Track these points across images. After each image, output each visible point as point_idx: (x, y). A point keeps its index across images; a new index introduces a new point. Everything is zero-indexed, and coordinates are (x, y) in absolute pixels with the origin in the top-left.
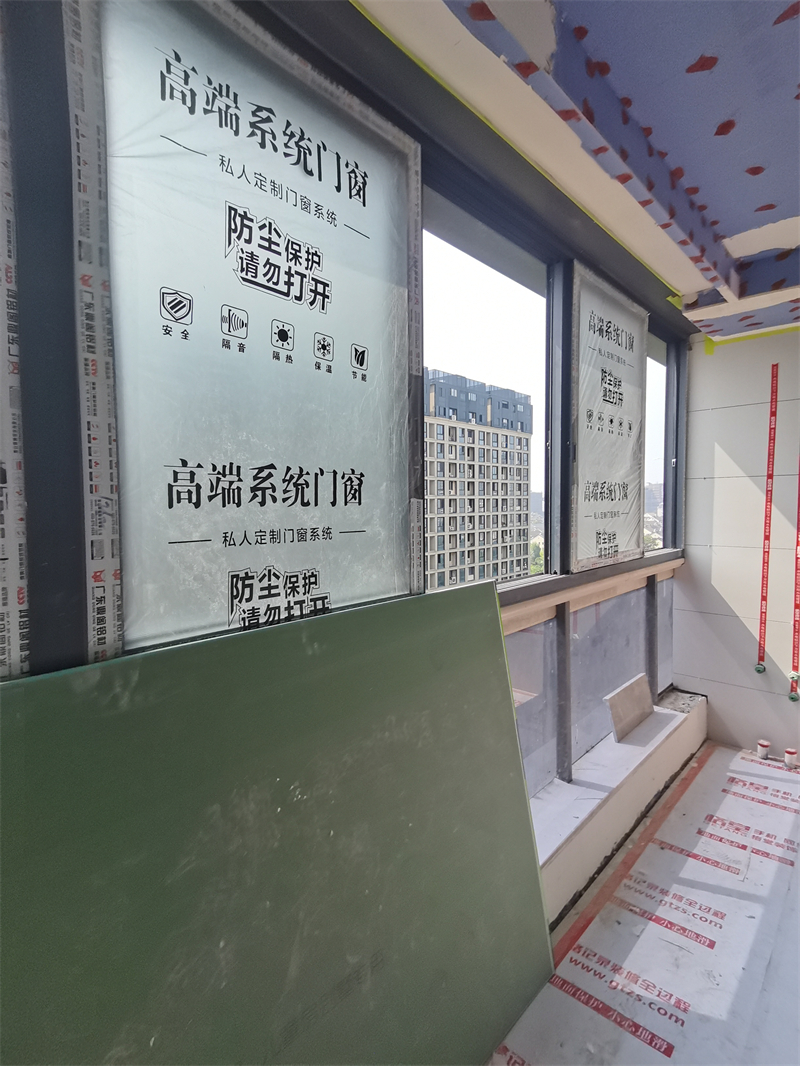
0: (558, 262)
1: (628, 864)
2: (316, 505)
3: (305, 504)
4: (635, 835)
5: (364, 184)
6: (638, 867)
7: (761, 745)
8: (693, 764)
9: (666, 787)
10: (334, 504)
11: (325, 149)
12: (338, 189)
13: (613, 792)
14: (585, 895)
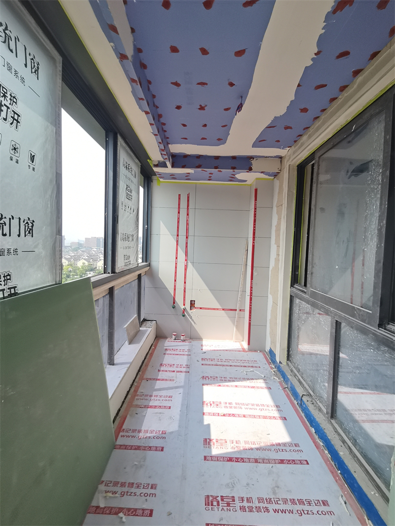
0: (111, 132)
1: (136, 391)
2: (10, 236)
3: (4, 235)
4: (137, 380)
5: (38, 68)
6: (140, 390)
7: (174, 335)
8: (153, 347)
9: (145, 359)
10: (19, 236)
11: (19, 41)
12: (26, 65)
13: (131, 364)
14: (122, 409)
